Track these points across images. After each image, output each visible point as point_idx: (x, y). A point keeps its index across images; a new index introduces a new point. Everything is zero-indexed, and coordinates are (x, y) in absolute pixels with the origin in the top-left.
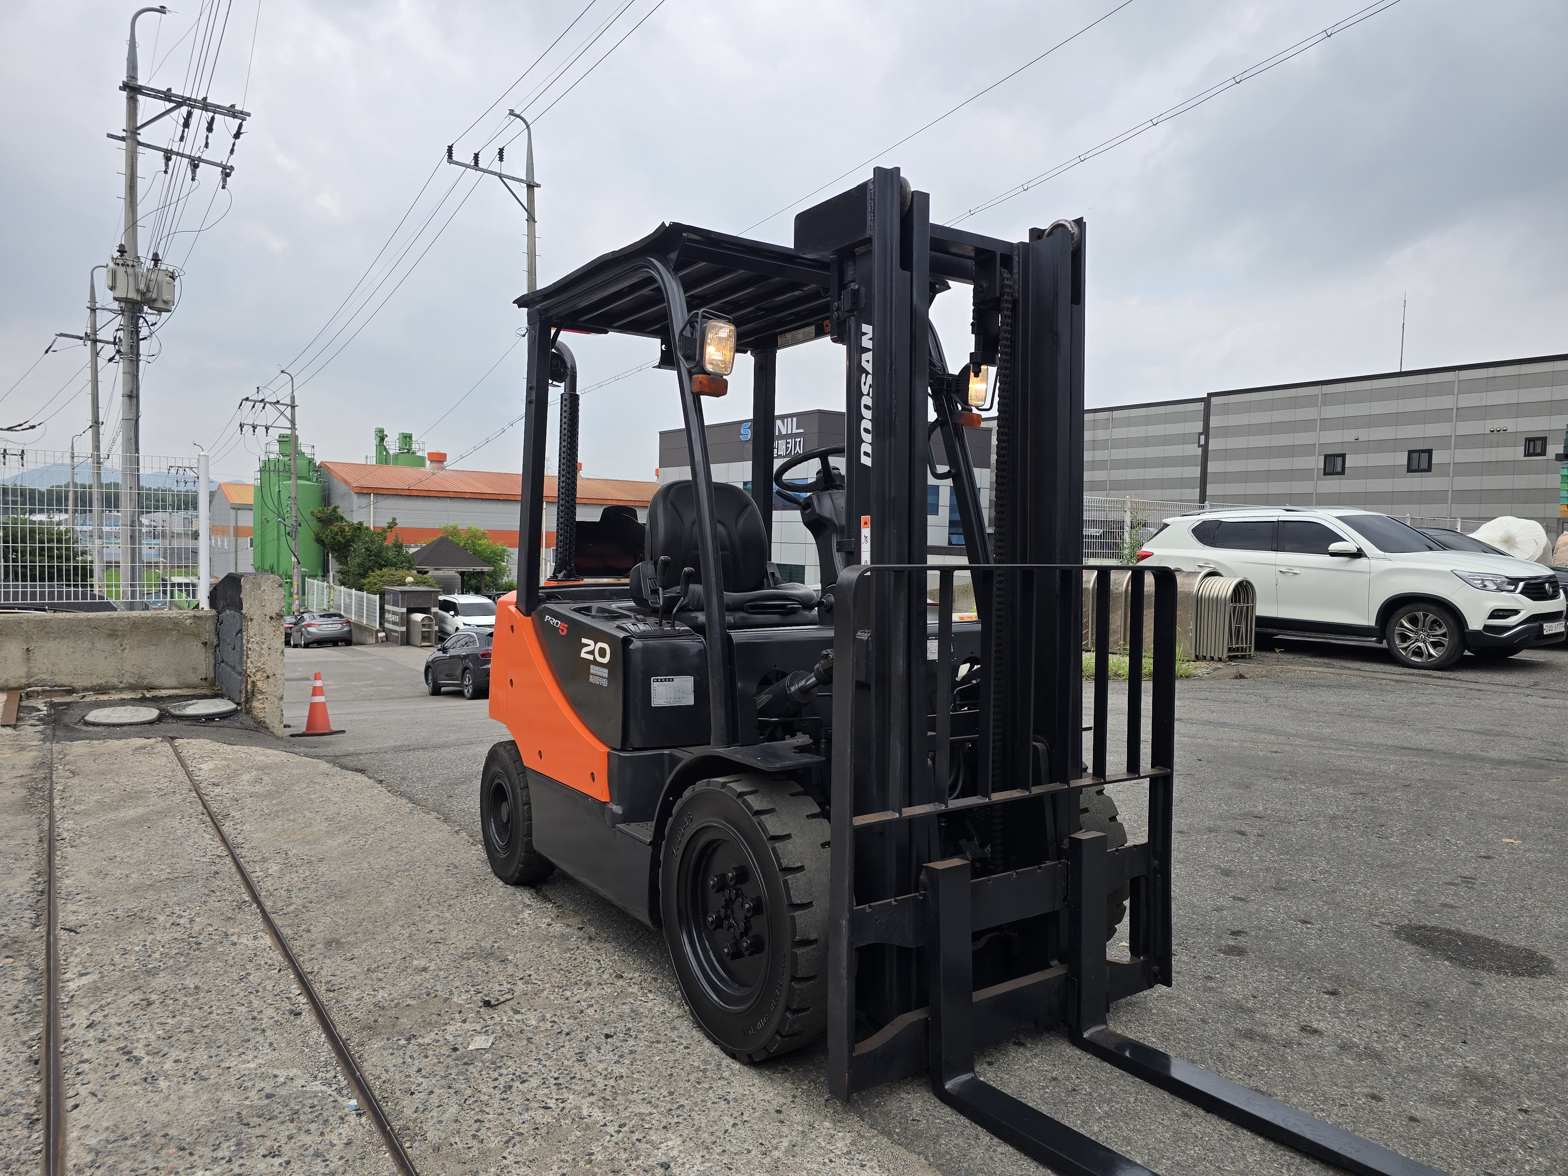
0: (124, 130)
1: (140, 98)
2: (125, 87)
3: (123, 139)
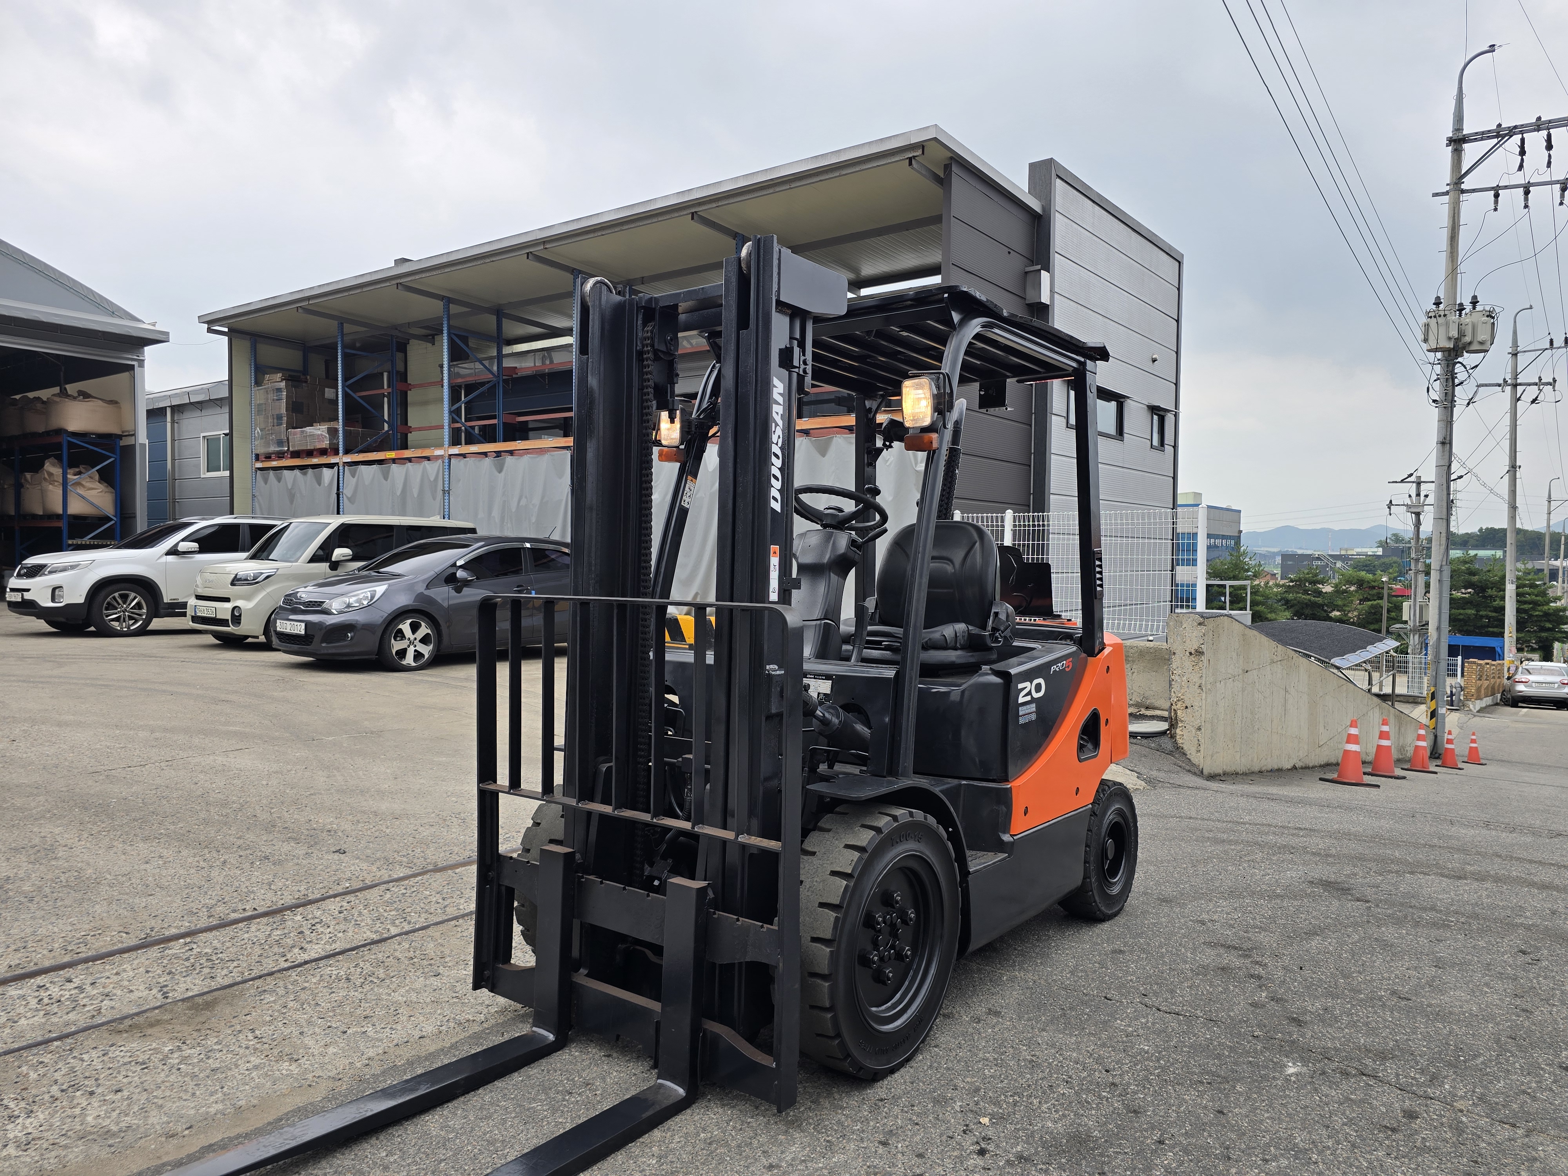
0: (1448, 185)
1: (1465, 146)
2: (1451, 141)
3: (1447, 193)
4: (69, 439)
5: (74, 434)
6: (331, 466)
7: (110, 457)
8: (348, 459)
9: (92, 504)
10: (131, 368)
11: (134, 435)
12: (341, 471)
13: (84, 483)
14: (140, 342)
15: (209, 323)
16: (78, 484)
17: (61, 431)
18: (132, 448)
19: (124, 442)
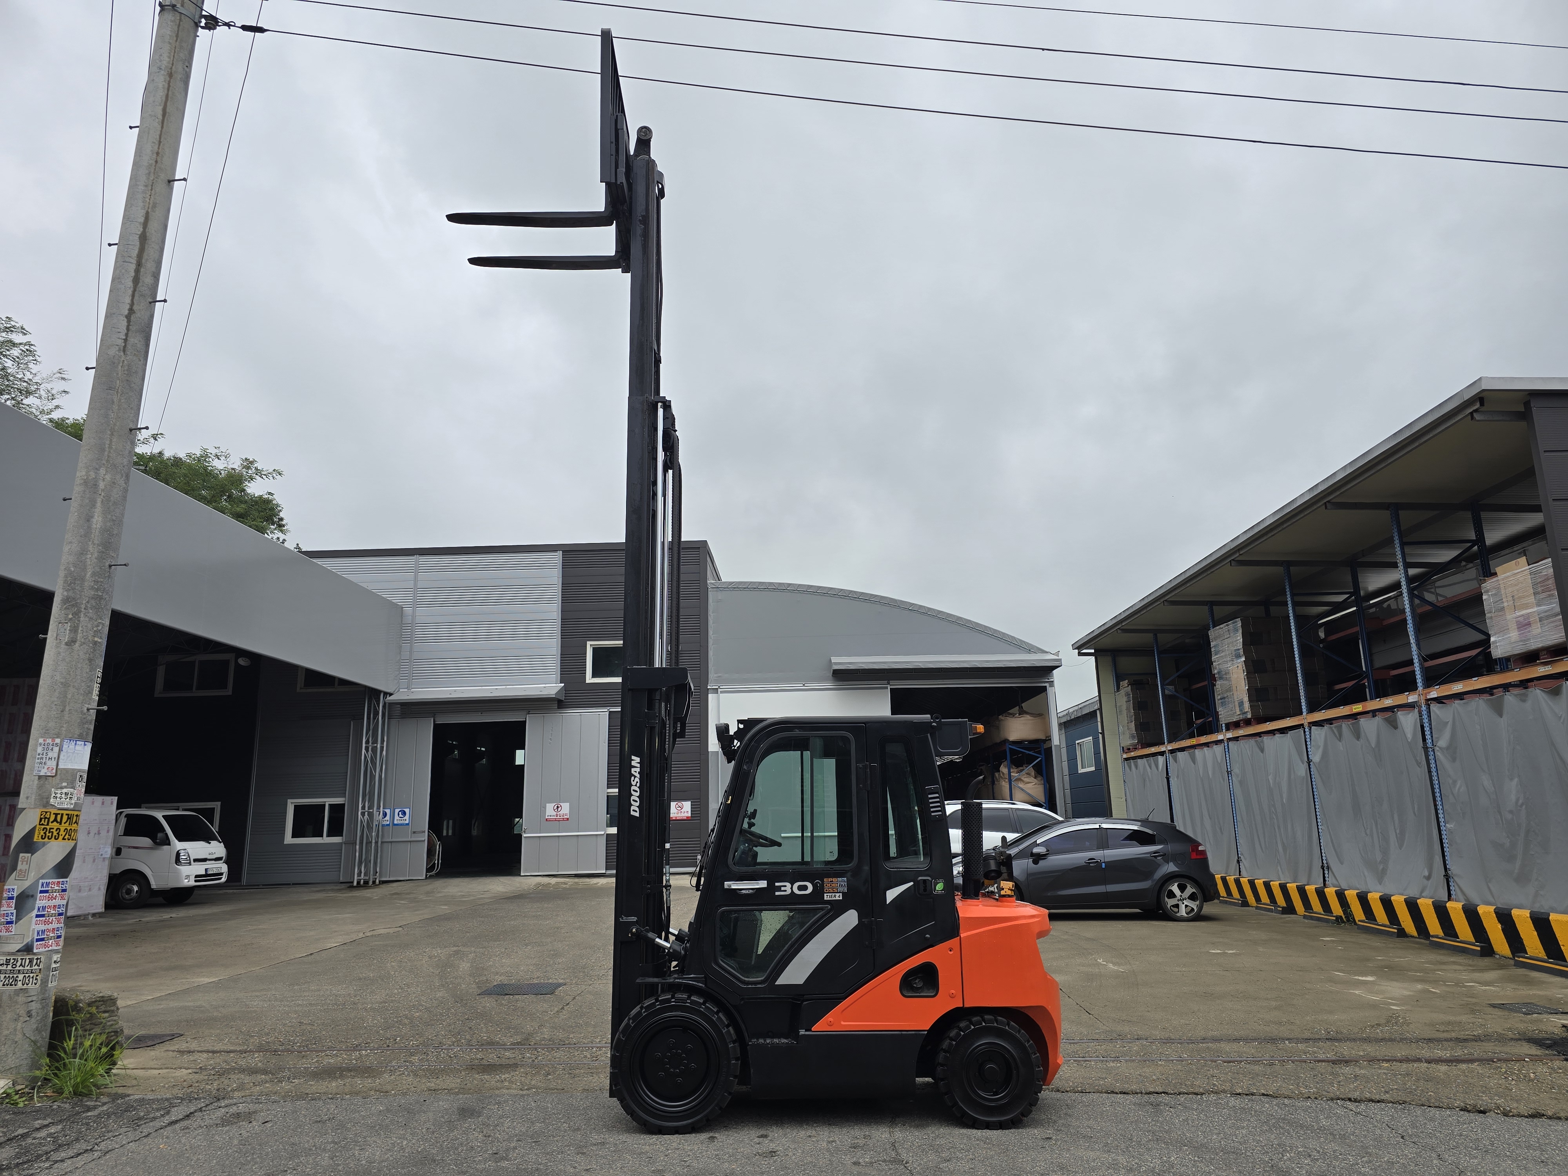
4: (1010, 746)
5: (1014, 743)
6: (1162, 753)
7: (1039, 757)
8: (1170, 747)
9: (1029, 794)
10: (1045, 689)
11: (1051, 739)
12: (1168, 758)
13: (1023, 779)
14: (1047, 670)
15: (1079, 648)
16: (1019, 780)
17: (1006, 741)
18: (1050, 749)
19: (1046, 746)
